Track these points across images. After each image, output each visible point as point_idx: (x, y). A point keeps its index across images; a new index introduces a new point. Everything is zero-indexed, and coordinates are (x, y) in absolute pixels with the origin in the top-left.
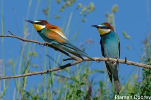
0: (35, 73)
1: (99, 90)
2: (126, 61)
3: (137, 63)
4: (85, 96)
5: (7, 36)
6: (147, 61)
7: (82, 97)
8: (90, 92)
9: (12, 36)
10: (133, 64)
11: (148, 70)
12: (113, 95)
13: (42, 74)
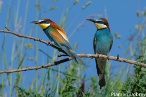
0: (30, 68)
1: (91, 86)
2: (118, 58)
3: (129, 61)
4: (77, 92)
5: (3, 32)
6: (137, 59)
7: (75, 93)
8: (82, 87)
9: (8, 31)
10: (125, 61)
11: (138, 67)
12: (105, 91)
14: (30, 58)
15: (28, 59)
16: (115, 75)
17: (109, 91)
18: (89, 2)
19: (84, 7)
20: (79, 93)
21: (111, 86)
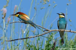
2: (70, 31)
7: (51, 47)
8: (54, 44)
10: (73, 32)
13: (34, 37)
14: (32, 31)
15: (31, 31)
16: (69, 38)
17: (67, 45)
18: (56, 5)
19: (54, 7)
20: (53, 46)
21: (68, 43)
